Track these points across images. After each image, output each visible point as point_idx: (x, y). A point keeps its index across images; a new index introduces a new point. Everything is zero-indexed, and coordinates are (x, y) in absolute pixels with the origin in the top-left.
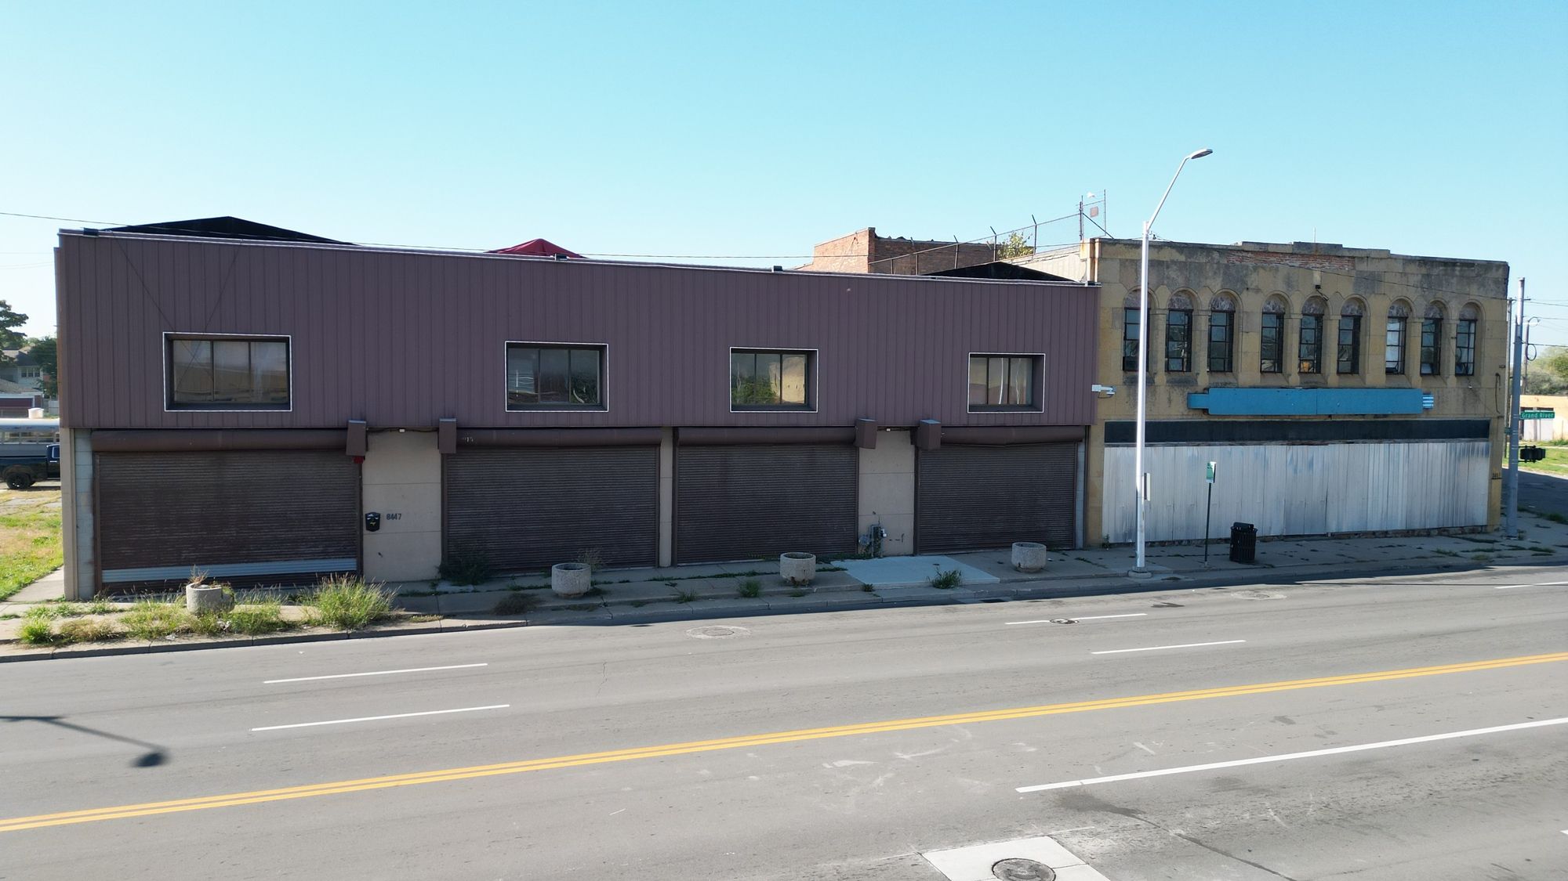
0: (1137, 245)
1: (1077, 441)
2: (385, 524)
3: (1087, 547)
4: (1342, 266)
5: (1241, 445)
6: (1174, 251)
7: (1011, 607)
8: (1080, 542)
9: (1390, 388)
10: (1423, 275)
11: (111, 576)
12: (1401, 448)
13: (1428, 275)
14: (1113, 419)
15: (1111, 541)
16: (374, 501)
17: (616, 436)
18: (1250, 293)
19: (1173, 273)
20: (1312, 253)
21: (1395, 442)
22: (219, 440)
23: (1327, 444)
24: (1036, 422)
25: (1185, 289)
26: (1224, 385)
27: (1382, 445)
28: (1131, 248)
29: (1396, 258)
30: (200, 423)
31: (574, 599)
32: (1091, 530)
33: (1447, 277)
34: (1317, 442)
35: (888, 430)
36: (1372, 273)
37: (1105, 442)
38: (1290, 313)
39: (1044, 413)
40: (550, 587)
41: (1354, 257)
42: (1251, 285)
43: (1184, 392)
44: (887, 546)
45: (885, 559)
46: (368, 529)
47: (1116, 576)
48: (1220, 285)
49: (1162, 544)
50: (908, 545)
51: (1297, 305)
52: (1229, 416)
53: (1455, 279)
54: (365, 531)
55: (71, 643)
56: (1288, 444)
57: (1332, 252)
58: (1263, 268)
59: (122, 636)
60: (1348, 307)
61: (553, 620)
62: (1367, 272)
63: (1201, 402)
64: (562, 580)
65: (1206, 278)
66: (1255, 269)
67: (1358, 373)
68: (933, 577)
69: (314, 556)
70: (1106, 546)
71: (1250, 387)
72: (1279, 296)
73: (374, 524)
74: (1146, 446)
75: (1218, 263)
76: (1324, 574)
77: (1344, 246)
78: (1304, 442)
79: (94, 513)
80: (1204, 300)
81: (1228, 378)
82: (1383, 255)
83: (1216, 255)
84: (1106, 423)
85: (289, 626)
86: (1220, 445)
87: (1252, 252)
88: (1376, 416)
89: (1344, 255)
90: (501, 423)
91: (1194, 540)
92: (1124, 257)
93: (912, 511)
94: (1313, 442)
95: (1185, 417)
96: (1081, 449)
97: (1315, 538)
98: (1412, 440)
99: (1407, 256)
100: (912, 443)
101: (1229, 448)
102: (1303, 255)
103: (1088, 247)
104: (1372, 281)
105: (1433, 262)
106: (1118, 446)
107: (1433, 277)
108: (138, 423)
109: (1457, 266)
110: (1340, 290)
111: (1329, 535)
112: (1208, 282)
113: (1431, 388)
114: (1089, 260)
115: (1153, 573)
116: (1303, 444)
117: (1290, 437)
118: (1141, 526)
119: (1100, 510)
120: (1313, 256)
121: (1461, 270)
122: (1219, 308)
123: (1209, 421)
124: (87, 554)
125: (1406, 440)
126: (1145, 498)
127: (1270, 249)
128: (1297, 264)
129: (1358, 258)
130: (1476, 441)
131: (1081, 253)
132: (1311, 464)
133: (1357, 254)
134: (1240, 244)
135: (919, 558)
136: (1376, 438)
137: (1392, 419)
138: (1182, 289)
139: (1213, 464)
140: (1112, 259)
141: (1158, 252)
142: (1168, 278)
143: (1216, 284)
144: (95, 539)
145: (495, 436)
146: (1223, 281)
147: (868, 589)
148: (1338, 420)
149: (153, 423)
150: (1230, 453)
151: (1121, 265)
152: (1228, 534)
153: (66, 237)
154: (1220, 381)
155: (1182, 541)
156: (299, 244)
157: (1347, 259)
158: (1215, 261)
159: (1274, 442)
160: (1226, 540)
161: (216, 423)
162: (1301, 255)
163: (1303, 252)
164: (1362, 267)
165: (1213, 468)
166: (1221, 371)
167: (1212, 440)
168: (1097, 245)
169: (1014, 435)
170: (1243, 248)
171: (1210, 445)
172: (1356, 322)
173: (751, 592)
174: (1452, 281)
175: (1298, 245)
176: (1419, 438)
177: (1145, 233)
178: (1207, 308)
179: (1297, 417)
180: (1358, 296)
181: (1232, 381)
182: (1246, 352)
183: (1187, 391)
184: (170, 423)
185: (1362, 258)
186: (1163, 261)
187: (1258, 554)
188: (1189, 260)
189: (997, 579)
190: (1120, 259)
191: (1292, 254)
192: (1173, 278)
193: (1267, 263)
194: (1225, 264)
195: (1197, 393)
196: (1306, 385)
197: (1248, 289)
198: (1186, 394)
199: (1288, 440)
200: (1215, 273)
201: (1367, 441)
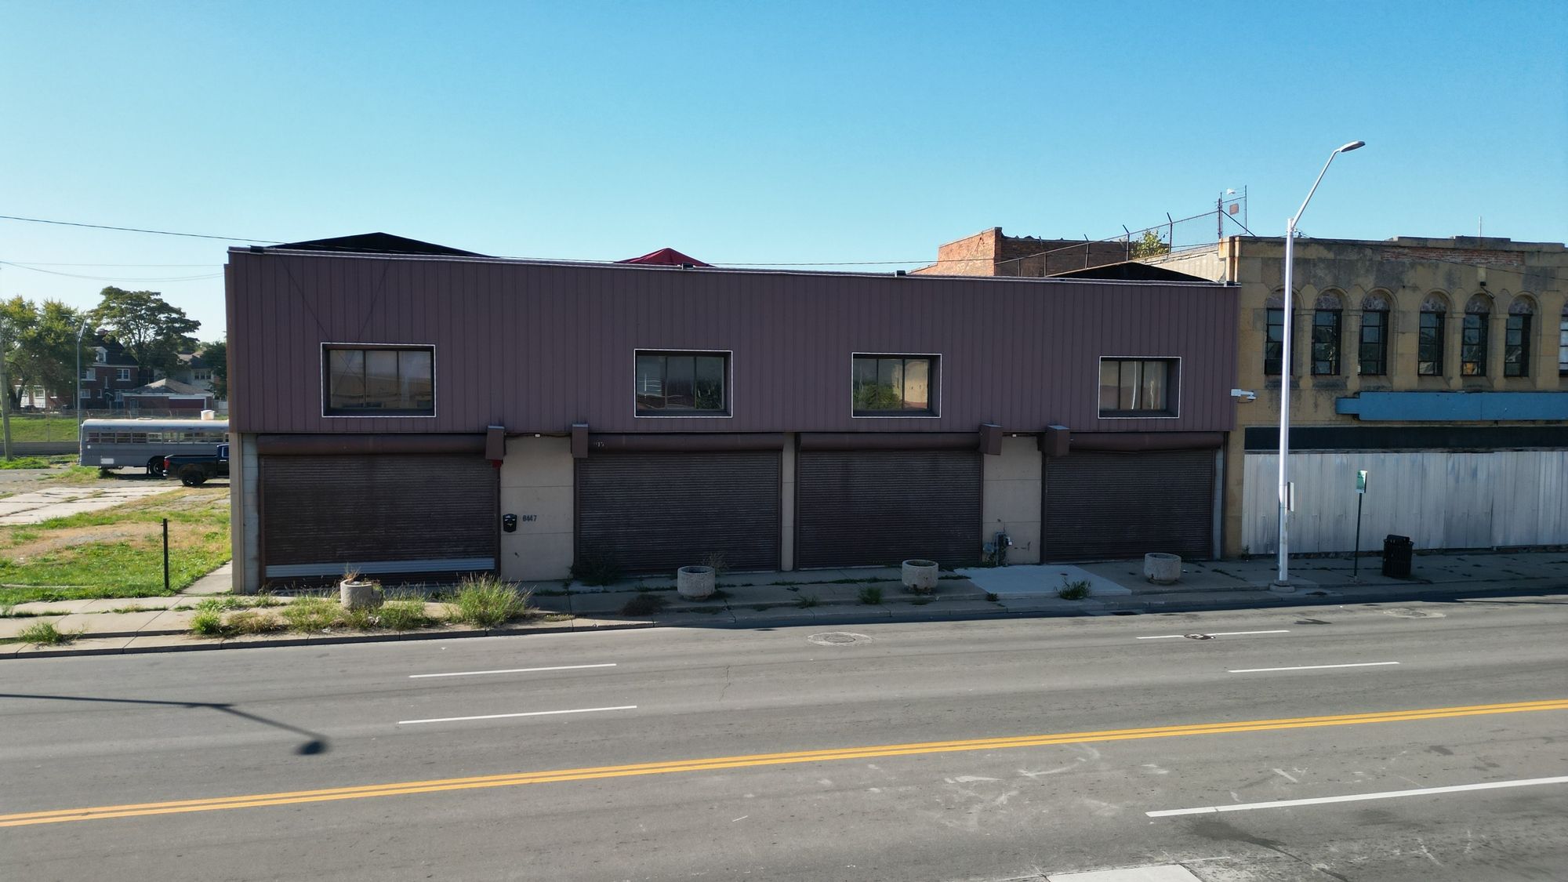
0: (1280, 242)
1: (1215, 448)
2: (522, 525)
3: (1225, 557)
4: (1510, 261)
5: (1396, 452)
6: (1321, 248)
7: (1143, 620)
8: (1217, 554)
11: (274, 571)
14: (1254, 424)
15: (1251, 552)
16: (512, 502)
17: (740, 441)
18: (1407, 291)
19: (1320, 272)
20: (1478, 248)
22: (370, 444)
23: (1492, 452)
24: (1171, 428)
25: (1334, 287)
26: (1377, 389)
27: (1555, 453)
28: (1275, 246)
30: (353, 428)
31: (699, 601)
32: (1230, 541)
34: (1484, 450)
35: (1014, 436)
36: (1544, 269)
37: (1246, 448)
38: (1451, 313)
39: (1179, 419)
40: (675, 588)
41: (1523, 252)
42: (1408, 282)
43: (1332, 397)
44: (1011, 555)
45: (1010, 568)
46: (505, 530)
47: (1256, 589)
48: (1372, 283)
49: (1307, 556)
50: (1035, 554)
51: (1459, 303)
52: (1383, 422)
54: (503, 532)
55: (237, 634)
56: (1448, 452)
57: (1499, 248)
58: (1422, 264)
59: (283, 629)
60: (1516, 304)
61: (679, 622)
62: (1538, 267)
63: (1350, 406)
64: (687, 582)
65: (1358, 277)
66: (1413, 265)
67: (1527, 376)
68: (1061, 587)
69: (455, 555)
70: (1246, 557)
71: (1406, 391)
72: (1438, 294)
73: (511, 525)
74: (1289, 453)
75: (1371, 260)
76: (1487, 591)
77: (1512, 240)
78: (1466, 449)
79: (259, 512)
80: (1355, 299)
81: (1382, 381)
82: (1558, 249)
83: (1369, 252)
84: (1246, 429)
85: (433, 623)
86: (1373, 452)
87: (1409, 248)
88: (1548, 422)
89: (1512, 249)
90: (630, 429)
91: (1344, 552)
92: (1266, 256)
93: (1039, 519)
94: (1477, 449)
95: (1333, 423)
96: (1220, 456)
97: (1479, 551)
100: (1038, 450)
101: (1382, 455)
102: (1466, 250)
103: (1227, 246)
104: (1545, 277)
106: (1259, 453)
108: (298, 428)
110: (1508, 287)
111: (1495, 549)
112: (1360, 280)
114: (1228, 260)
115: (1297, 587)
116: (1465, 452)
117: (1450, 444)
118: (1284, 538)
119: (1239, 520)
120: (1478, 251)
122: (1372, 308)
123: (1360, 427)
124: (253, 551)
126: (1289, 508)
127: (1429, 245)
128: (1459, 260)
129: (1528, 252)
131: (1220, 252)
132: (1474, 474)
133: (1526, 249)
134: (1396, 239)
135: (1045, 567)
136: (1548, 445)
138: (1330, 288)
139: (1363, 473)
140: (1253, 258)
141: (1304, 250)
142: (1315, 276)
143: (1369, 282)
144: (259, 536)
145: (624, 440)
146: (1376, 279)
147: (992, 598)
148: (1505, 426)
149: (311, 429)
150: (1383, 461)
151: (1263, 264)
152: (1381, 547)
153: (234, 253)
154: (1372, 384)
155: (1329, 553)
156: (444, 258)
157: (1516, 254)
158: (1368, 258)
159: (1433, 450)
160: (1378, 553)
161: (367, 429)
162: (1463, 250)
163: (1466, 247)
164: (1534, 262)
165: (1364, 477)
166: (1374, 374)
167: (1363, 448)
168: (1237, 244)
169: (1147, 440)
170: (1399, 244)
171: (1360, 452)
172: (1525, 322)
173: (872, 598)
175: (1461, 239)
177: (1289, 230)
178: (1358, 308)
179: (1460, 423)
180: (1527, 293)
181: (1384, 384)
182: (1402, 355)
183: (1335, 396)
184: (327, 429)
185: (1533, 252)
186: (1310, 259)
187: (1414, 569)
188: (1338, 257)
189: (1129, 591)
190: (1262, 258)
191: (1454, 249)
192: (1321, 277)
193: (1425, 259)
194: (1378, 261)
195: (1346, 397)
196: (1469, 388)
197: (1404, 287)
198: (1334, 399)
199: (1450, 448)
200: (1367, 271)
201: (1538, 448)
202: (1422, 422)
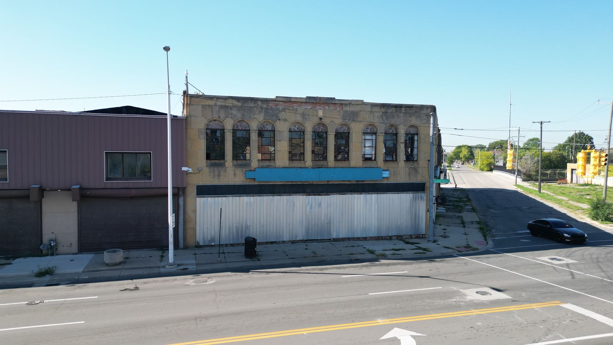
3: (186, 247)
4: (336, 108)
5: (279, 195)
6: (234, 101)
8: (181, 246)
9: (365, 168)
10: (383, 112)
12: (374, 197)
13: (386, 113)
14: (201, 183)
15: (201, 244)
18: (282, 122)
19: (234, 112)
21: (369, 194)
23: (329, 195)
24: (148, 186)
26: (268, 167)
27: (362, 195)
29: (367, 104)
33: (397, 113)
34: (325, 194)
35: (60, 190)
36: (353, 112)
37: (197, 195)
38: (306, 132)
39: (152, 182)
41: (342, 104)
42: (282, 117)
43: (243, 170)
44: (60, 249)
47: (159, 267)
48: (262, 118)
50: (75, 248)
51: (309, 127)
52: (271, 182)
53: (402, 114)
56: (306, 195)
57: (329, 102)
58: (288, 109)
60: (340, 128)
62: (349, 111)
63: (251, 175)
65: (254, 114)
66: (284, 110)
67: (348, 160)
70: (198, 246)
71: (283, 168)
72: (298, 123)
75: (261, 107)
77: (336, 99)
78: (315, 194)
80: (254, 126)
81: (272, 163)
82: (360, 103)
83: (260, 103)
87: (282, 101)
88: (357, 181)
89: (336, 103)
92: (204, 104)
93: (77, 231)
94: (321, 194)
95: (244, 182)
96: (181, 199)
97: (323, 241)
98: (379, 193)
99: (373, 103)
101: (272, 197)
102: (313, 103)
104: (354, 116)
105: (388, 106)
106: (205, 197)
107: (389, 113)
109: (403, 108)
110: (334, 120)
111: (332, 239)
112: (256, 116)
113: (390, 167)
116: (315, 195)
117: (307, 192)
119: (195, 229)
120: (318, 103)
121: (405, 110)
122: (266, 129)
123: (259, 184)
125: (376, 193)
127: (292, 100)
128: (310, 107)
129: (344, 104)
130: (418, 193)
132: (320, 205)
133: (344, 102)
136: (358, 192)
137: (367, 183)
138: (240, 120)
140: (197, 105)
141: (225, 101)
142: (231, 114)
146: (264, 115)
148: (333, 183)
151: (202, 107)
154: (265, 165)
157: (339, 105)
158: (259, 106)
159: (298, 194)
162: (311, 103)
163: (312, 102)
164: (347, 108)
166: (268, 160)
167: (261, 194)
168: (186, 97)
169: (133, 192)
170: (276, 99)
171: (260, 196)
172: (345, 136)
174: (401, 115)
175: (309, 98)
176: (383, 192)
178: (256, 129)
179: (312, 182)
180: (345, 123)
182: (280, 151)
183: (245, 170)
185: (347, 104)
186: (228, 106)
188: (244, 105)
190: (202, 105)
191: (306, 103)
192: (235, 114)
193: (291, 107)
194: (265, 108)
195: (251, 171)
196: (316, 166)
197: (279, 120)
198: (244, 171)
199: (306, 193)
200: (260, 112)
201: (353, 193)
202: (292, 182)
